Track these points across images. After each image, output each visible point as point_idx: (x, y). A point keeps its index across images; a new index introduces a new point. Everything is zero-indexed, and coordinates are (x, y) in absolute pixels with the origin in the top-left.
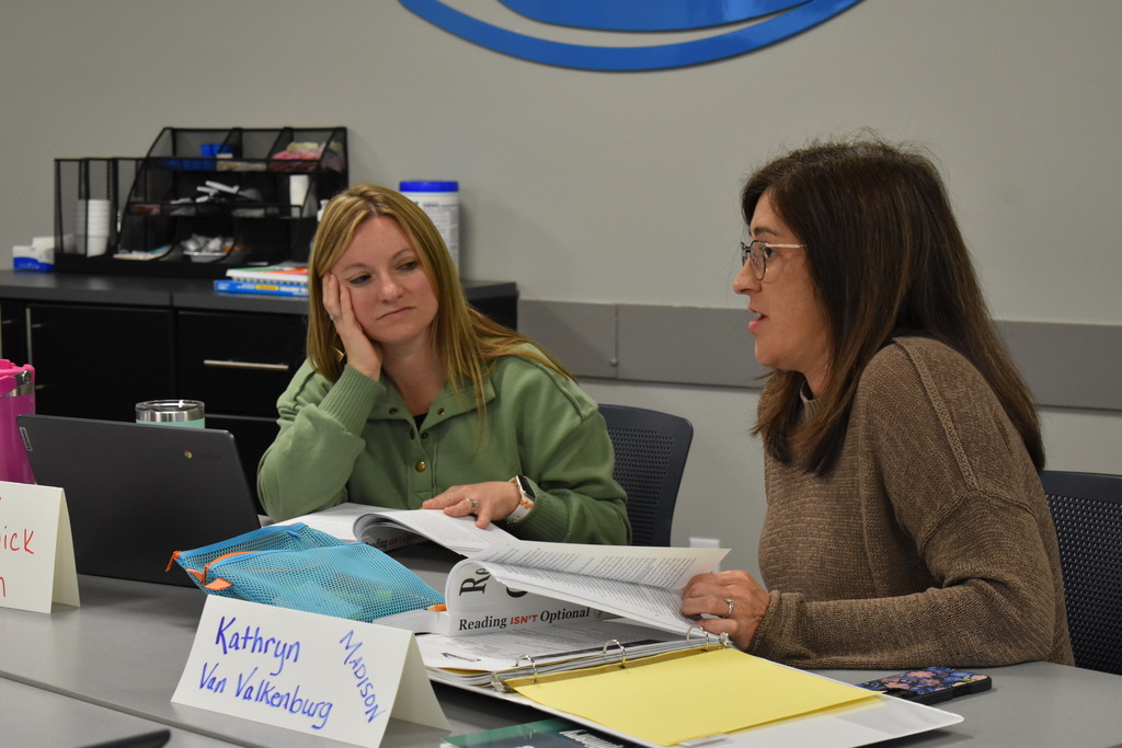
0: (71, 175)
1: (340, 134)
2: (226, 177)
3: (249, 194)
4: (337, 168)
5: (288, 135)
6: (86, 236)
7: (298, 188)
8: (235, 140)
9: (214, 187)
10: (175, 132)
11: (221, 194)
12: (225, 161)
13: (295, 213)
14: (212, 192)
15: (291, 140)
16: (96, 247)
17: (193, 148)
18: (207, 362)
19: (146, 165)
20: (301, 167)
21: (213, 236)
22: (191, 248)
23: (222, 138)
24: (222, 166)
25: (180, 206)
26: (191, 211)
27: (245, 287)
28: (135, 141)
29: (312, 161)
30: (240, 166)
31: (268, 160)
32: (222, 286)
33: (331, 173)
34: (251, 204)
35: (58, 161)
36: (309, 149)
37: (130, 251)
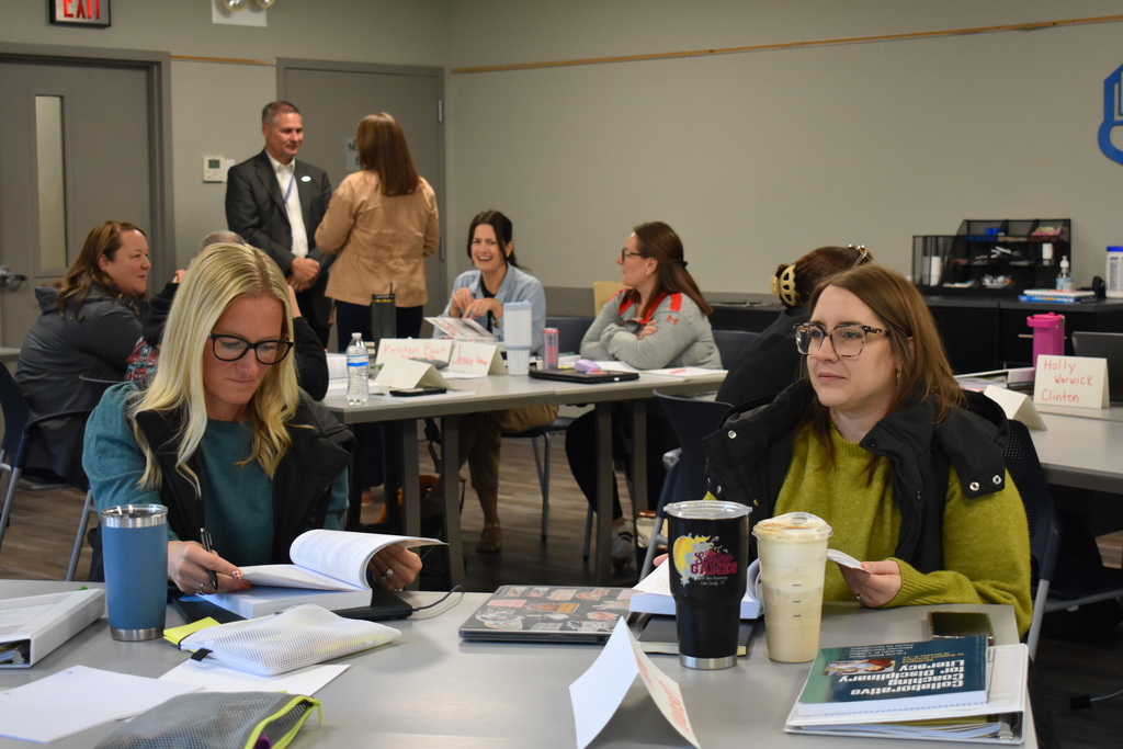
0: (920, 242)
1: (1067, 223)
2: (1005, 245)
3: (1016, 254)
4: (1066, 240)
5: (1036, 223)
6: (930, 276)
7: (1047, 251)
8: (1005, 225)
9: (1000, 250)
10: (969, 222)
11: (1003, 253)
12: (1001, 237)
13: (1046, 263)
14: (998, 253)
15: (1038, 226)
16: (934, 281)
17: (980, 231)
18: (1020, 336)
19: (956, 238)
20: (1048, 239)
21: (999, 275)
22: (987, 282)
23: (999, 225)
24: (1001, 240)
25: (980, 260)
26: (985, 263)
27: (1037, 298)
28: (951, 228)
29: (1053, 236)
30: (1010, 239)
31: (1028, 236)
32: (1023, 299)
33: (1063, 242)
34: (1017, 259)
35: (914, 237)
36: (1049, 230)
37: (953, 283)
